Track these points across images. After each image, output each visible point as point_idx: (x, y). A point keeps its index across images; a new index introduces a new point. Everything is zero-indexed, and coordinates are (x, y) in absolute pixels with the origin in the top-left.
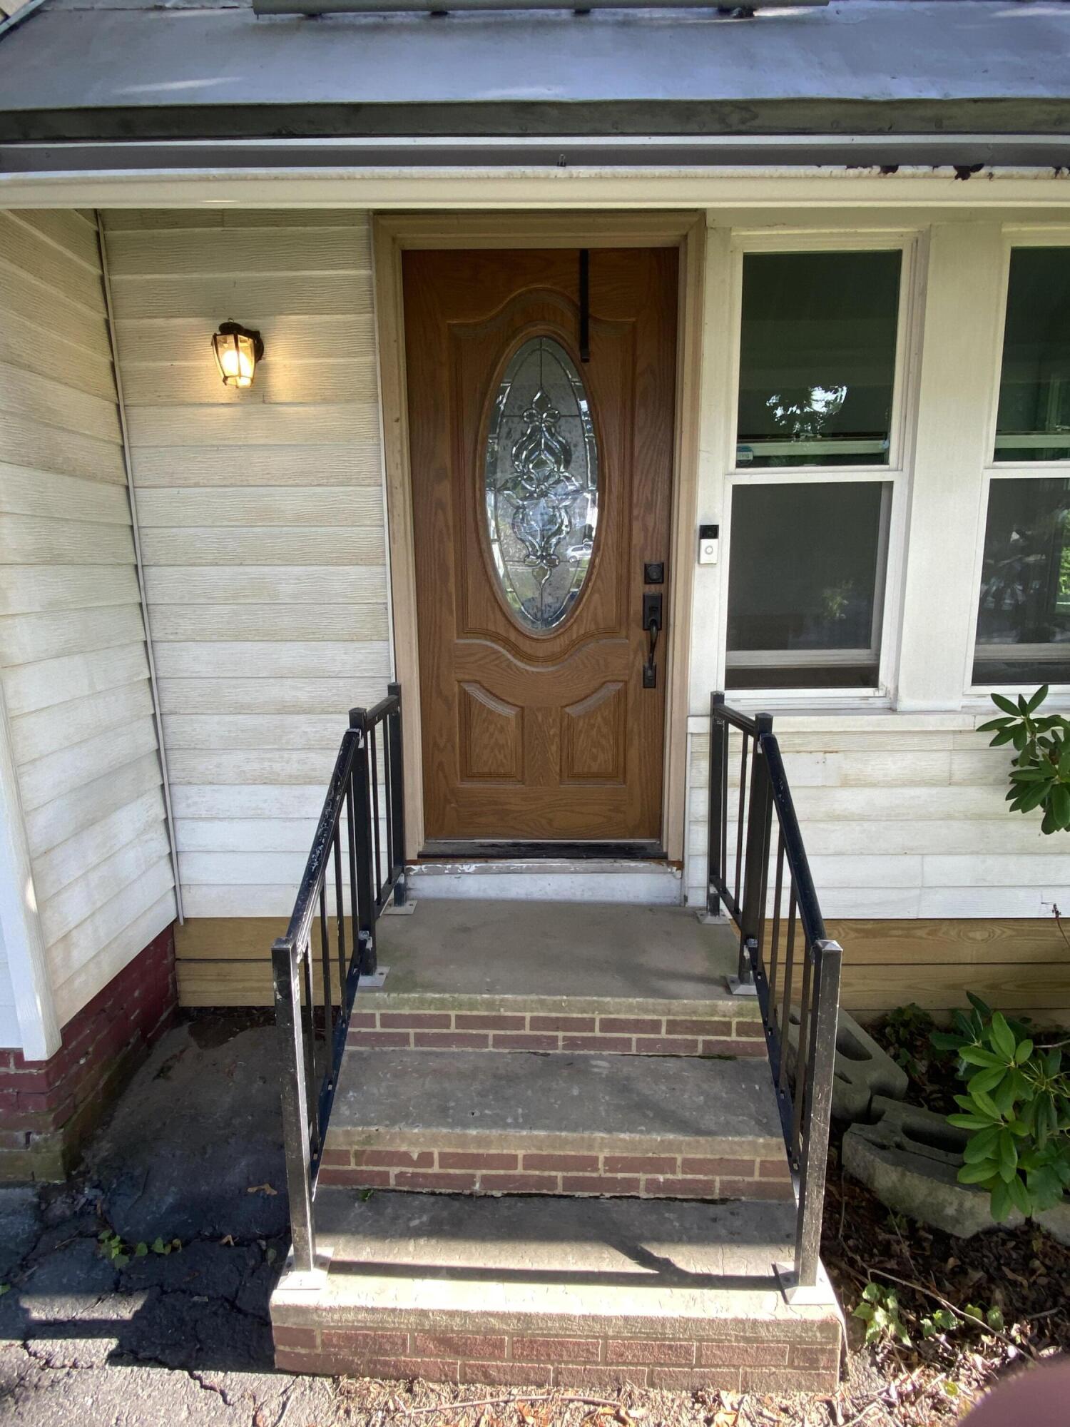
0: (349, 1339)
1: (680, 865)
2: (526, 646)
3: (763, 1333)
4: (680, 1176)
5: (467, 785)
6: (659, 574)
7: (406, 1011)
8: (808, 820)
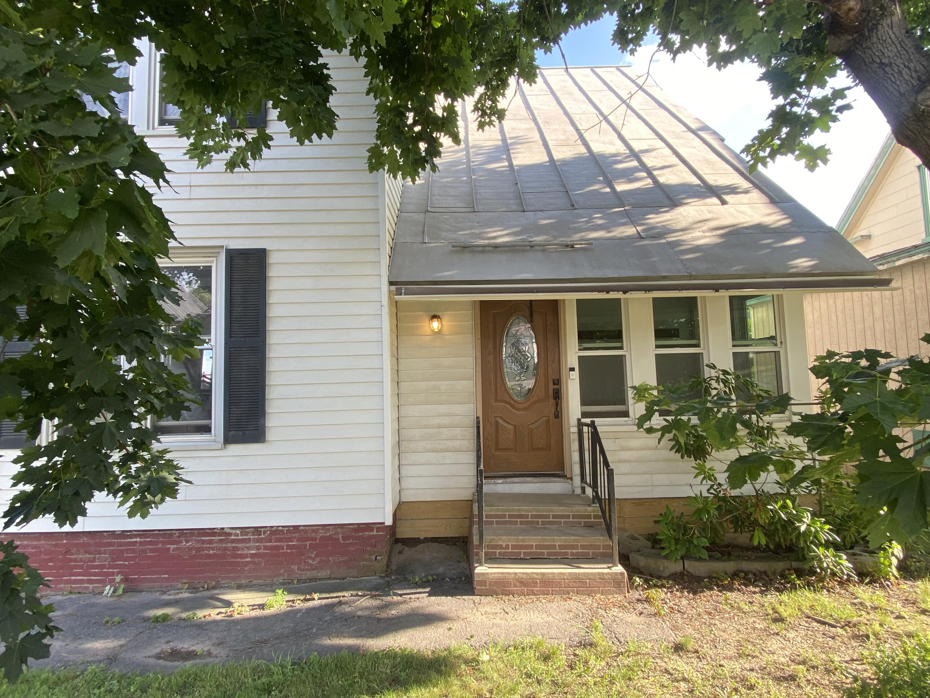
0: (496, 583)
1: (571, 479)
2: (516, 405)
3: (605, 576)
4: (580, 551)
5: (496, 453)
6: (557, 382)
7: (493, 513)
8: (612, 462)
